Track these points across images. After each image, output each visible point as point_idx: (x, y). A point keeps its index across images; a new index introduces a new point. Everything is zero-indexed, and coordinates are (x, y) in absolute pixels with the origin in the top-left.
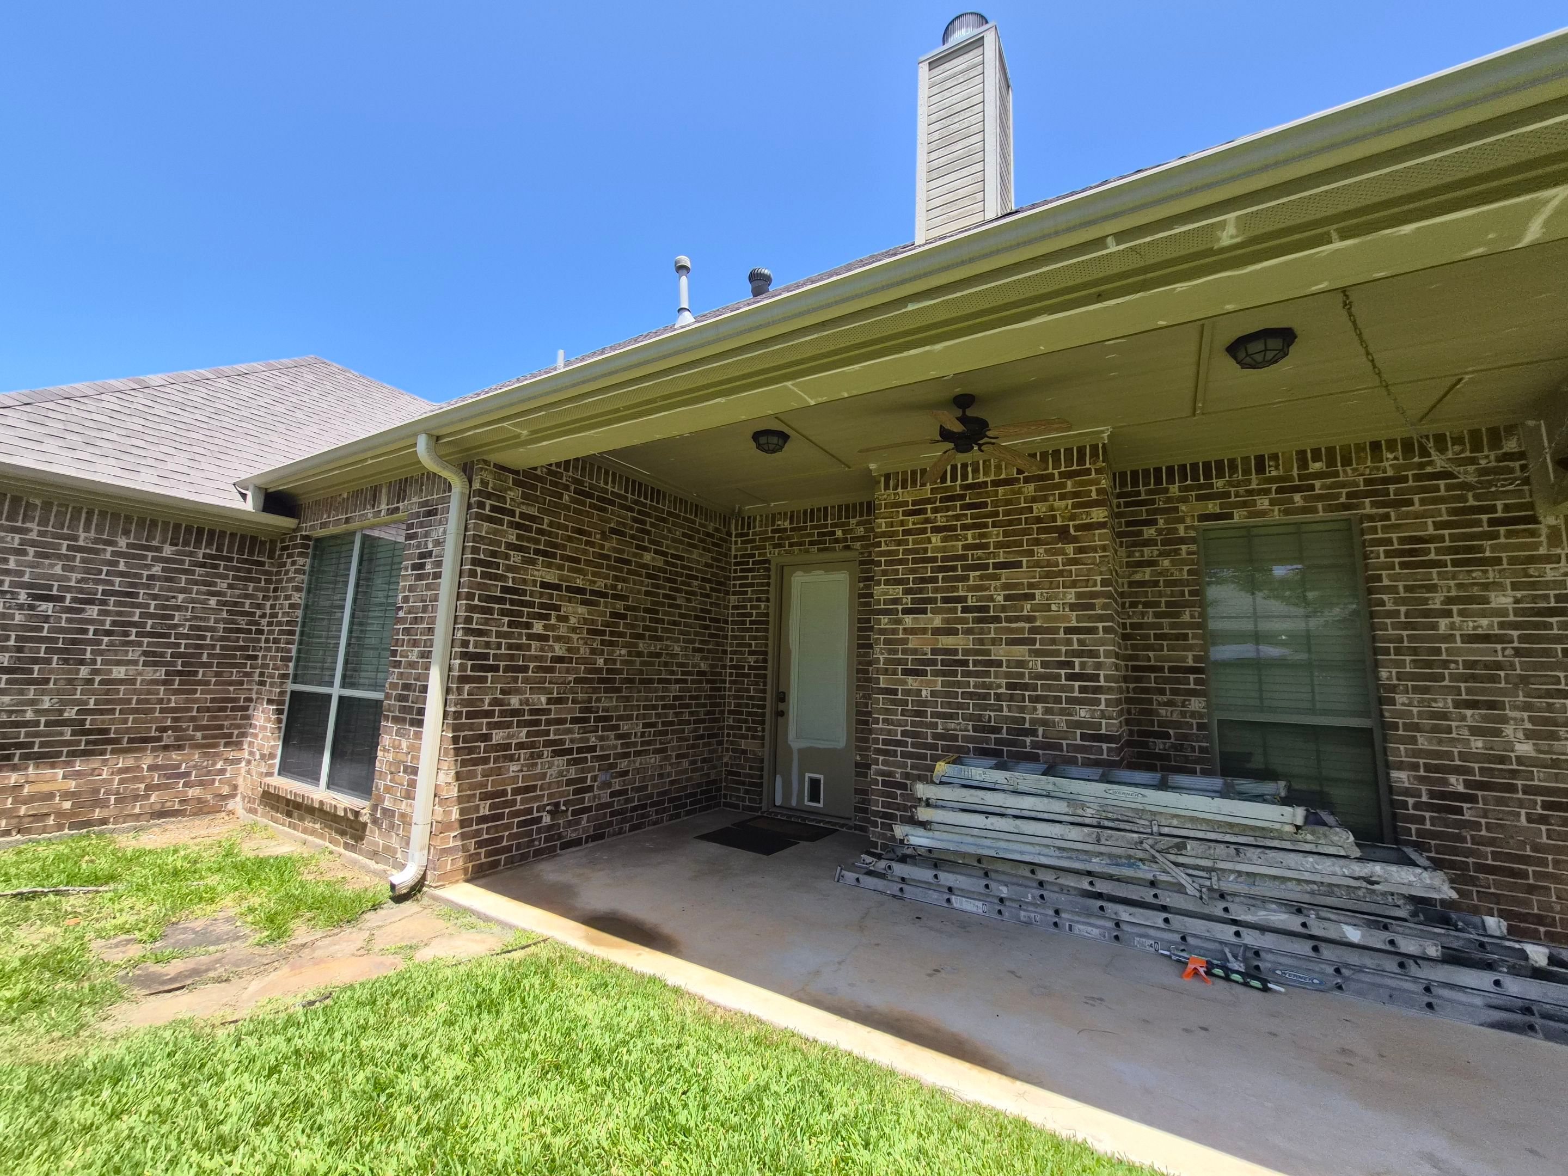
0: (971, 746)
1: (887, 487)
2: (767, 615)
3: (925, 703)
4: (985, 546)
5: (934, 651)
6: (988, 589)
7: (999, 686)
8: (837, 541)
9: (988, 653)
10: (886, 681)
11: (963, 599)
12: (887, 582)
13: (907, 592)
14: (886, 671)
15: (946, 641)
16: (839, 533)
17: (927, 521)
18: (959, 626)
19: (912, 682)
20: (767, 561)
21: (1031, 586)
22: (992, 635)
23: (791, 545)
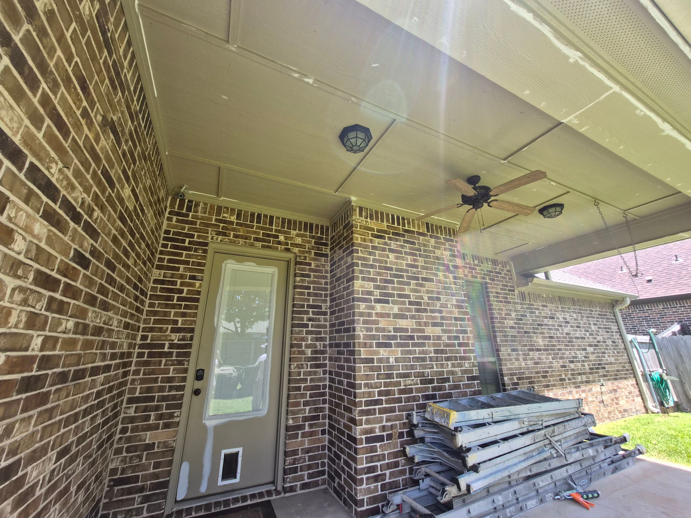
0: (420, 394)
1: (361, 215)
2: (199, 293)
3: (391, 368)
4: (416, 267)
5: (396, 330)
6: (420, 292)
7: (431, 352)
8: (279, 243)
9: (423, 331)
10: (366, 352)
11: (408, 296)
12: (363, 279)
13: (377, 287)
14: (365, 346)
15: (403, 323)
16: (282, 238)
17: (386, 244)
18: (408, 314)
19: (383, 352)
20: (206, 244)
21: (438, 293)
22: (424, 320)
23: (236, 236)
